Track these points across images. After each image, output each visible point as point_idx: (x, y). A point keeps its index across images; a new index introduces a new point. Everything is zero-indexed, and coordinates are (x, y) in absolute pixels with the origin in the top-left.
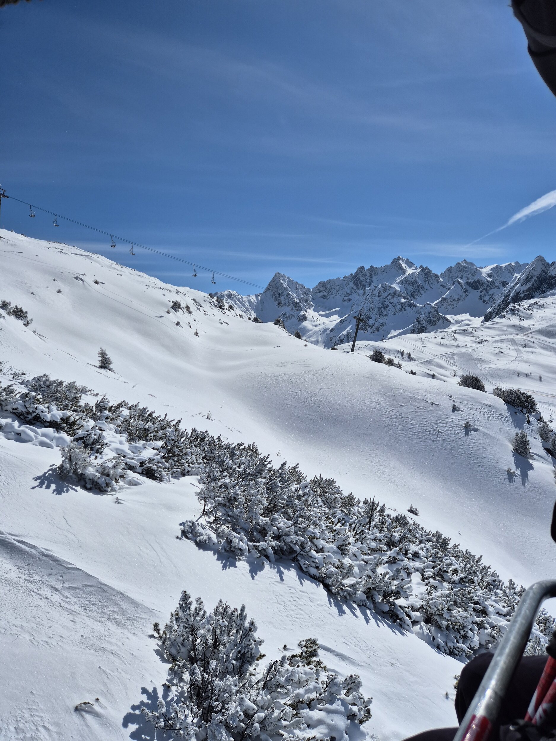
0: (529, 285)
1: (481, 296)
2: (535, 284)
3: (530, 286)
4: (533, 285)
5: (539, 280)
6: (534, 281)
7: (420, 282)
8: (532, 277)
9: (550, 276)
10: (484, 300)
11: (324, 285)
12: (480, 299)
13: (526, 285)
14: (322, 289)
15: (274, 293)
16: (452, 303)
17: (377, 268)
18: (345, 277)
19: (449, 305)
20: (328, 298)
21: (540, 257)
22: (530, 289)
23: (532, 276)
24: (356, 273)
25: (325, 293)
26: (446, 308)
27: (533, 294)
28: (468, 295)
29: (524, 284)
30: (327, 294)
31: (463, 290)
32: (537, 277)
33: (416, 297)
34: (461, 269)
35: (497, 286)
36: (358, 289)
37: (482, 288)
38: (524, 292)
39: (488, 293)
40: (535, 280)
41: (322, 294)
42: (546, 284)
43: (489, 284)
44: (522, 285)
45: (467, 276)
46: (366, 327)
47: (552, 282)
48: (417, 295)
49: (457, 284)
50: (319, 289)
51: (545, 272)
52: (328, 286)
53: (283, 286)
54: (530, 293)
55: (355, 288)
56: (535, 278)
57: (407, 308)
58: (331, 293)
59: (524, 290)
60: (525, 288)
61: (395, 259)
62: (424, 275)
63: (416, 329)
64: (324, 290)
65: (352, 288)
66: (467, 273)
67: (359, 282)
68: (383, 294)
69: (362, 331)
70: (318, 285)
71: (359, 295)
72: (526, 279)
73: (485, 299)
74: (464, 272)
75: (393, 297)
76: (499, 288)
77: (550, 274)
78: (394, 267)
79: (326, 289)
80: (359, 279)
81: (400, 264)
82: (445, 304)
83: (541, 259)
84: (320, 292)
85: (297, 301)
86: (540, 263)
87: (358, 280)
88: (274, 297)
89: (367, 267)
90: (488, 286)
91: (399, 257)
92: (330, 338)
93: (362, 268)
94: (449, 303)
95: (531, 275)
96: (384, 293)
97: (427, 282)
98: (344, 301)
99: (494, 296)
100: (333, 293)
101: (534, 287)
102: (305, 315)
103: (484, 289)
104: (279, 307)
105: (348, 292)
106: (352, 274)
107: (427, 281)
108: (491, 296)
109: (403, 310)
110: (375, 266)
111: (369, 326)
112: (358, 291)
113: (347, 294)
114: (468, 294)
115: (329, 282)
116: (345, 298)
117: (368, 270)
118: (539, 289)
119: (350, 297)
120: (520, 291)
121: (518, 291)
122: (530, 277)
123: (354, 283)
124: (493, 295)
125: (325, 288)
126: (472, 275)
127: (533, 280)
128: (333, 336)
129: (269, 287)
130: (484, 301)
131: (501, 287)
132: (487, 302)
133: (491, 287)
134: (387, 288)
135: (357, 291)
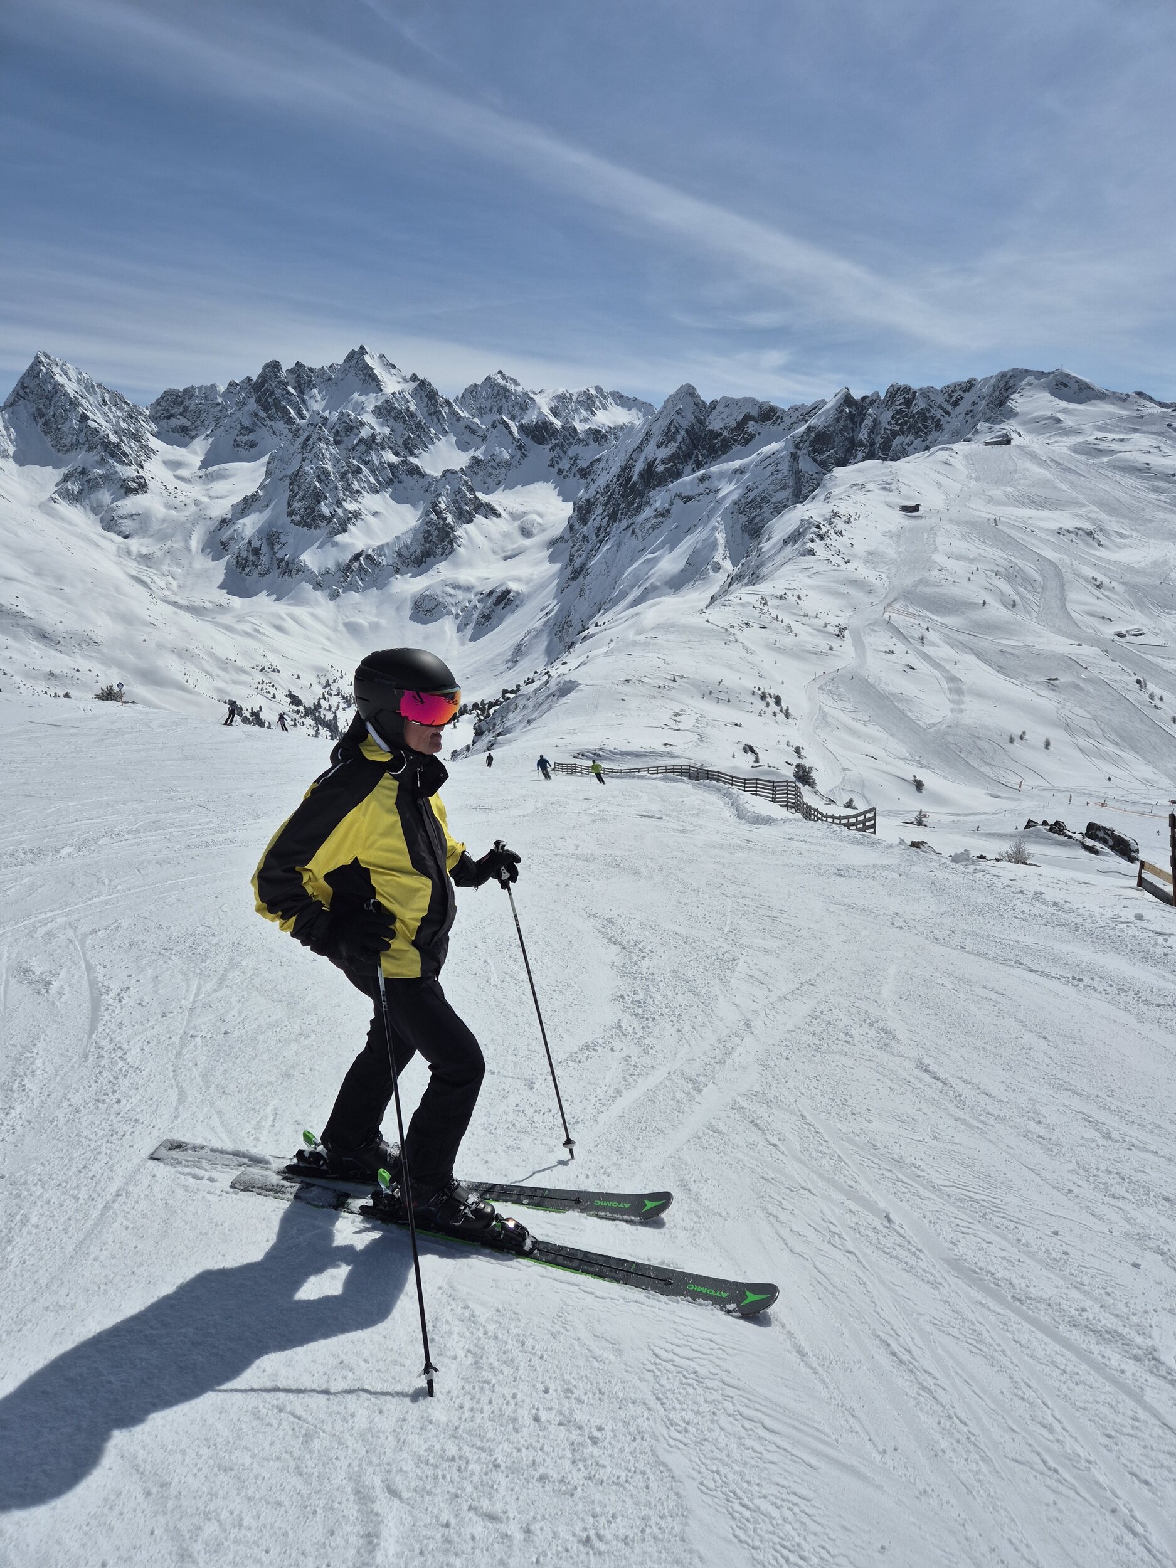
0: (673, 448)
1: (552, 459)
2: (684, 448)
3: (674, 450)
4: (679, 448)
5: (690, 438)
6: (681, 439)
7: (420, 416)
8: (677, 431)
9: (711, 431)
10: (560, 469)
11: (179, 399)
12: (552, 466)
13: (666, 446)
14: (176, 410)
15: (38, 409)
16: (496, 472)
17: (311, 370)
18: (232, 384)
19: (490, 475)
20: (193, 433)
21: (689, 386)
22: (673, 458)
23: (677, 429)
24: (261, 376)
25: (182, 421)
26: (485, 483)
27: (681, 467)
28: (525, 456)
29: (662, 443)
30: (189, 424)
31: (515, 443)
32: (687, 431)
33: (416, 451)
34: (496, 391)
35: (582, 441)
36: (271, 418)
37: (554, 442)
38: (663, 462)
39: (565, 453)
40: (683, 437)
41: (174, 422)
42: (704, 447)
43: (567, 434)
44: (659, 447)
45: (511, 409)
46: (313, 520)
47: (715, 444)
48: (416, 447)
49: (501, 426)
50: (167, 411)
51: (699, 421)
52: (193, 404)
53: (66, 394)
54: (675, 465)
55: (262, 414)
56: (683, 433)
57: (404, 477)
58: (199, 422)
59: (664, 457)
60: (664, 453)
61: (353, 353)
62: (425, 399)
63: (432, 530)
64: (181, 414)
65: (256, 415)
66: (510, 404)
67: (270, 400)
68: (345, 438)
69: (305, 528)
70: (162, 397)
71: (274, 433)
72: (666, 435)
73: (561, 466)
74: (504, 400)
75: (369, 448)
76: (587, 445)
77: (711, 427)
78: (353, 372)
79: (185, 410)
80: (272, 393)
81: (367, 366)
82: (481, 473)
83: (689, 392)
84: (169, 418)
85: (113, 438)
86: (689, 399)
87: (270, 396)
88: (41, 421)
89: (287, 365)
90: (565, 438)
91: (362, 348)
92: (222, 543)
93: (274, 366)
94: (490, 470)
95: (675, 426)
96: (347, 436)
97: (434, 417)
98: (238, 446)
99: (578, 461)
100: (206, 423)
101: (682, 451)
102: (142, 477)
103: (557, 445)
104: (59, 450)
105: (247, 423)
106: (249, 379)
107: (434, 413)
108: (572, 462)
109: (396, 481)
110: (307, 364)
111: (323, 517)
112: (273, 423)
113: (244, 428)
114: (526, 453)
115: (189, 392)
116: (238, 438)
117: (291, 371)
118: (690, 459)
119: (251, 437)
120: (656, 459)
121: (650, 459)
122: (673, 429)
123: (258, 401)
124: (576, 460)
125: (181, 409)
126: (522, 408)
127: (679, 438)
128: (230, 539)
129: (22, 393)
130: (560, 472)
131: (591, 441)
132: (565, 473)
133: (571, 440)
134: (354, 425)
135: (268, 422)
